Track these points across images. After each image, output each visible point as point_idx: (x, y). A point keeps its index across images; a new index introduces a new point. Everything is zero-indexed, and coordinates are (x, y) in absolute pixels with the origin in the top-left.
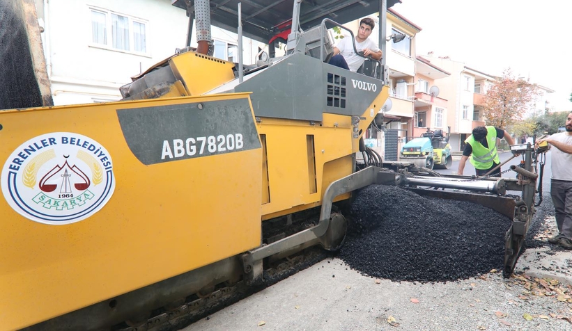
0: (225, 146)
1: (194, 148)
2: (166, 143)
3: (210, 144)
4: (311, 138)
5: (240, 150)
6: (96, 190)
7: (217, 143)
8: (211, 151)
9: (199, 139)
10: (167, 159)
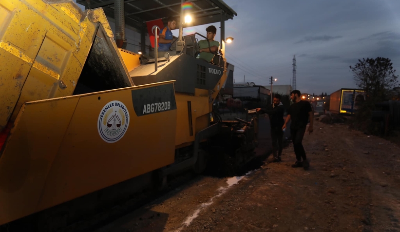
0: (164, 108)
1: (153, 108)
2: (145, 106)
3: (159, 107)
4: (189, 103)
5: (169, 110)
6: (122, 127)
7: (161, 106)
8: (159, 110)
9: (155, 104)
10: (145, 114)
